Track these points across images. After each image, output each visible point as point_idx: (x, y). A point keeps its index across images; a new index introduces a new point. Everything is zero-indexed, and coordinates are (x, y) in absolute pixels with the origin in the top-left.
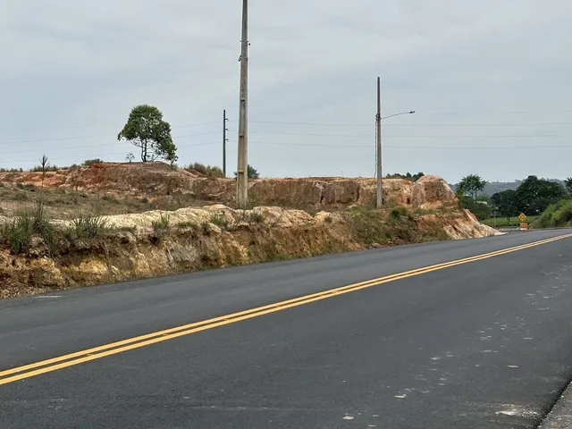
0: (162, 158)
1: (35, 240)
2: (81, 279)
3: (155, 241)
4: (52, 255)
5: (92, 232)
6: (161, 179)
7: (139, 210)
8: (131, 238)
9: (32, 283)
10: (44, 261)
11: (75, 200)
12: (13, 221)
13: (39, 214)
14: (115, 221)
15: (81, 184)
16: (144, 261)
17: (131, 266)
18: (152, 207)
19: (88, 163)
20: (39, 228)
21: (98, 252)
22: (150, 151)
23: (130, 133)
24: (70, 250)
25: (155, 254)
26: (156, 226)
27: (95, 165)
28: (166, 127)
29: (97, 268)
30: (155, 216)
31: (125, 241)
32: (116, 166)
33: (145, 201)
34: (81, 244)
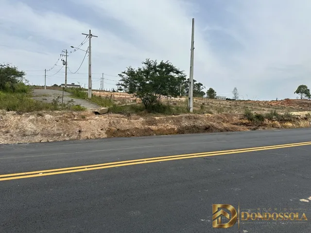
0: (307, 98)
1: (274, 117)
2: (285, 127)
3: (306, 119)
4: (278, 121)
5: (289, 116)
6: (306, 103)
7: (300, 111)
8: (299, 118)
9: (273, 127)
10: (276, 122)
11: (283, 108)
12: (269, 112)
13: (275, 111)
14: (295, 113)
15: (283, 104)
16: (302, 124)
17: (299, 125)
18: (304, 110)
19: (285, 99)
20: (275, 114)
21: (290, 121)
22: (303, 96)
23: (297, 92)
24: (282, 120)
25: (306, 122)
26: (306, 115)
27: (287, 100)
28: (309, 90)
29: (290, 124)
30: (306, 113)
31: (297, 118)
32: (293, 100)
33: (302, 109)
34: (286, 119)
